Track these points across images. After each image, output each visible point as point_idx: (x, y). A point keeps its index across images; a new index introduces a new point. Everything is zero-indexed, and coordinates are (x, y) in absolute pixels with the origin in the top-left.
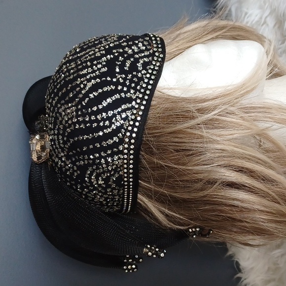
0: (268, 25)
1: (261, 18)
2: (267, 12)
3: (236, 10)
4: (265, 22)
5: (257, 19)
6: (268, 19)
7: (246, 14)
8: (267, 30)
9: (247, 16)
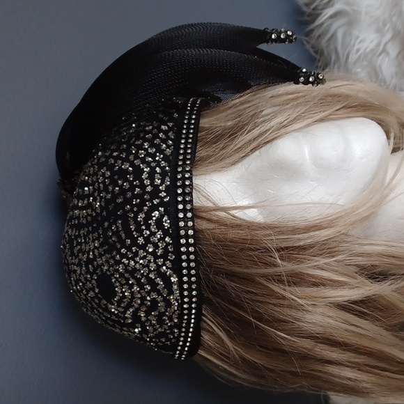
0: (388, 54)
1: (378, 45)
2: (388, 36)
3: (345, 35)
4: (384, 51)
5: (372, 46)
6: (389, 46)
7: (357, 38)
8: (387, 60)
9: (358, 41)
